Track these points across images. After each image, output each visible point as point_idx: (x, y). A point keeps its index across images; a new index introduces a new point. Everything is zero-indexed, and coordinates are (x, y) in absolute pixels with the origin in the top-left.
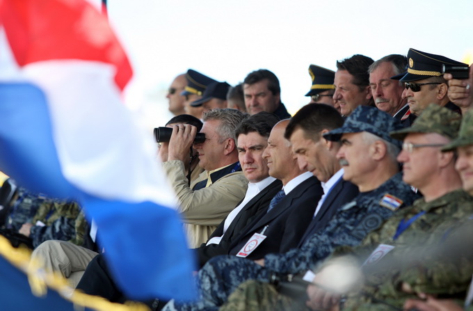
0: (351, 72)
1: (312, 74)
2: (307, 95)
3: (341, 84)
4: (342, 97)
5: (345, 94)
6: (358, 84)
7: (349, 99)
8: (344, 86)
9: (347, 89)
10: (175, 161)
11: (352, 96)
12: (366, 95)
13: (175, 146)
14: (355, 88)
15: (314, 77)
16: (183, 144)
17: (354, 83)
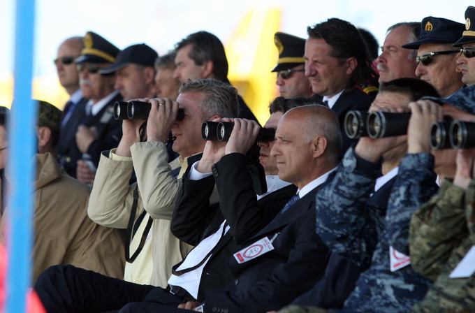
0: (328, 42)
1: (280, 44)
2: (273, 71)
3: (316, 56)
4: (317, 72)
5: (321, 69)
6: (338, 57)
7: (326, 75)
8: (320, 59)
9: (323, 63)
10: (156, 143)
11: (330, 71)
12: (346, 69)
13: (156, 125)
14: (334, 61)
15: (282, 49)
16: (166, 122)
17: (333, 55)
